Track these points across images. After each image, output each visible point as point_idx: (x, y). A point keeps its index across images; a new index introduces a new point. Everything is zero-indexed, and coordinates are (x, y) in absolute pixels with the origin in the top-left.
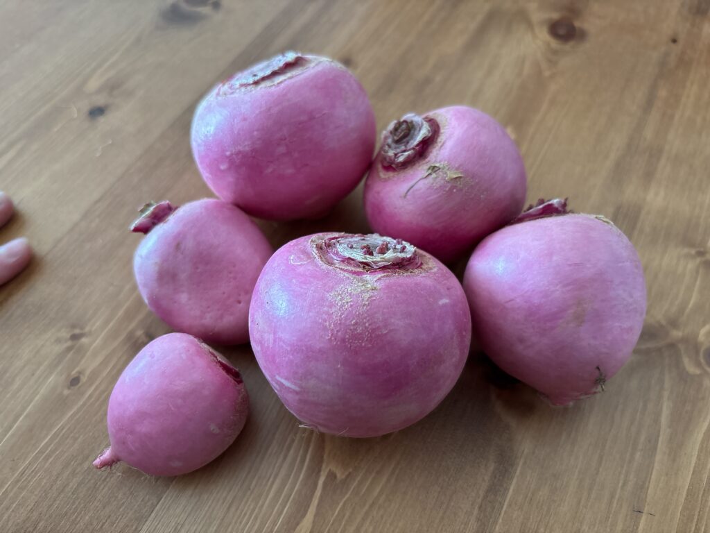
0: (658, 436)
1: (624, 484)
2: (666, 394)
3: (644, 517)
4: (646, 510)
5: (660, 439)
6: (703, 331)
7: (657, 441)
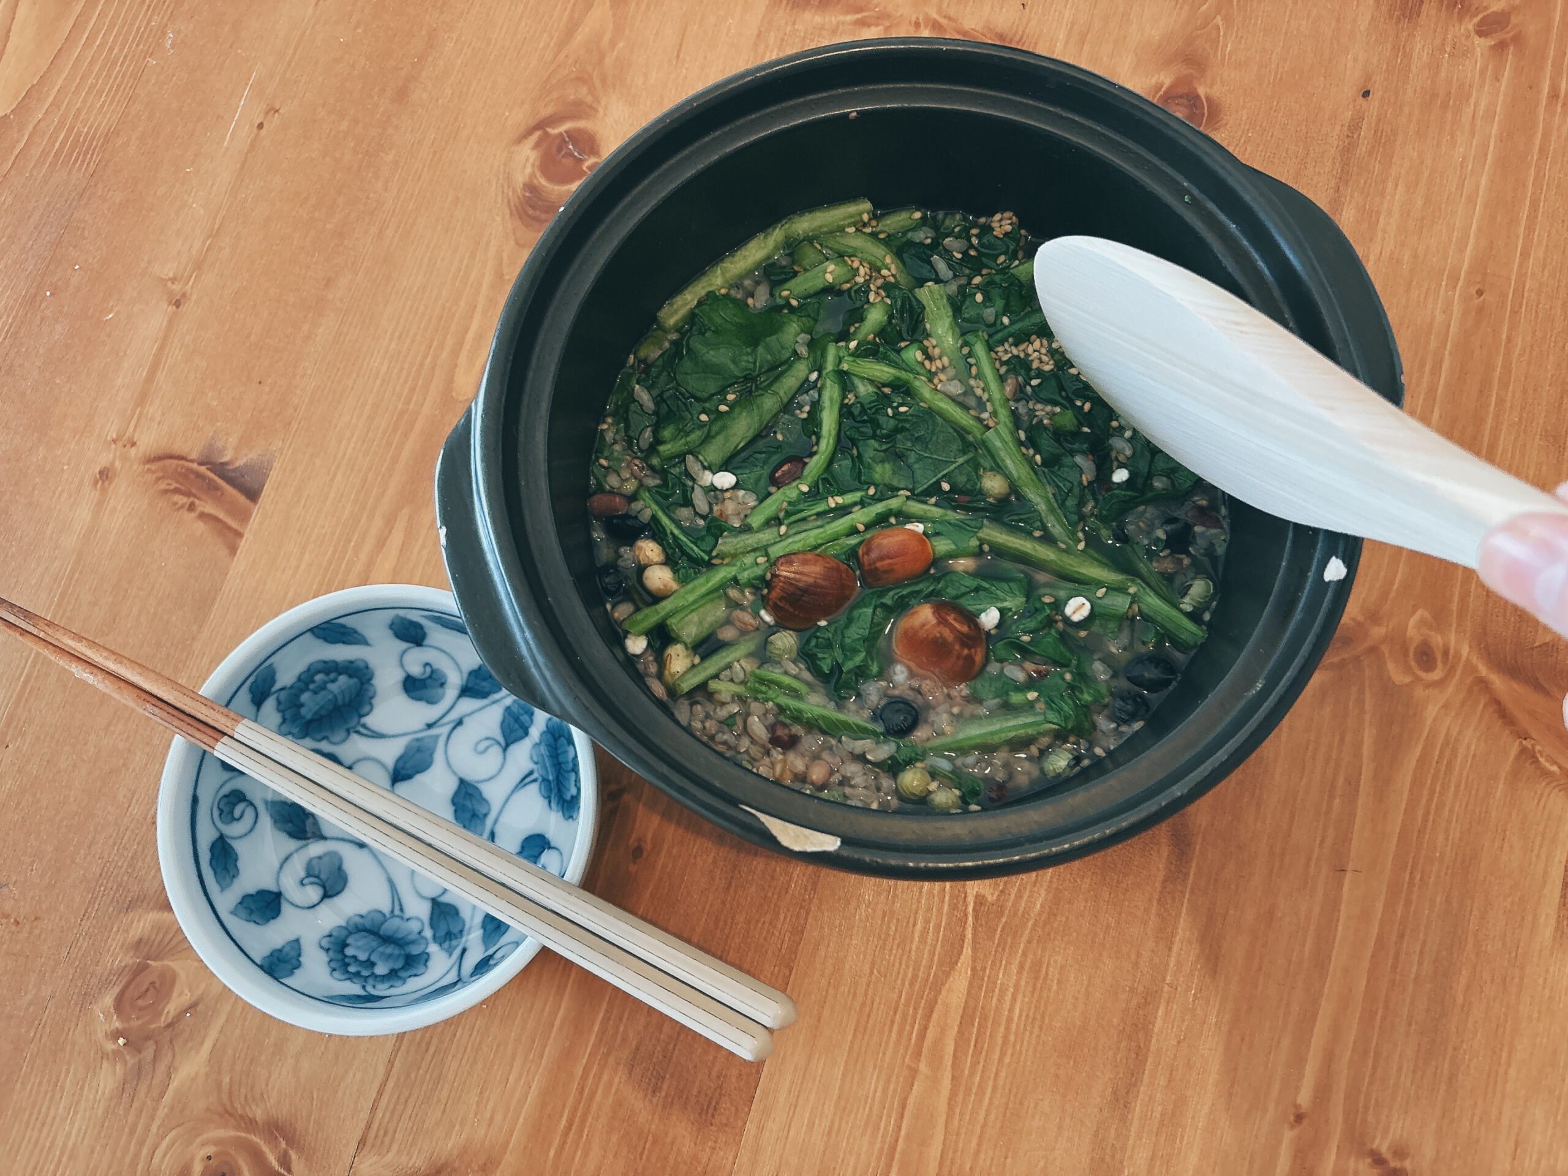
0: (1360, 773)
1: (1322, 842)
2: (1367, 717)
3: (1348, 877)
4: (1350, 866)
5: (1363, 777)
6: (1413, 621)
7: (1358, 782)
